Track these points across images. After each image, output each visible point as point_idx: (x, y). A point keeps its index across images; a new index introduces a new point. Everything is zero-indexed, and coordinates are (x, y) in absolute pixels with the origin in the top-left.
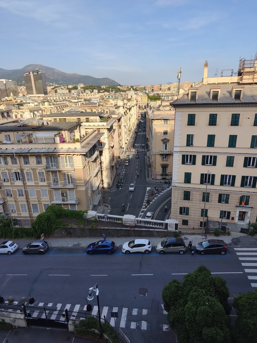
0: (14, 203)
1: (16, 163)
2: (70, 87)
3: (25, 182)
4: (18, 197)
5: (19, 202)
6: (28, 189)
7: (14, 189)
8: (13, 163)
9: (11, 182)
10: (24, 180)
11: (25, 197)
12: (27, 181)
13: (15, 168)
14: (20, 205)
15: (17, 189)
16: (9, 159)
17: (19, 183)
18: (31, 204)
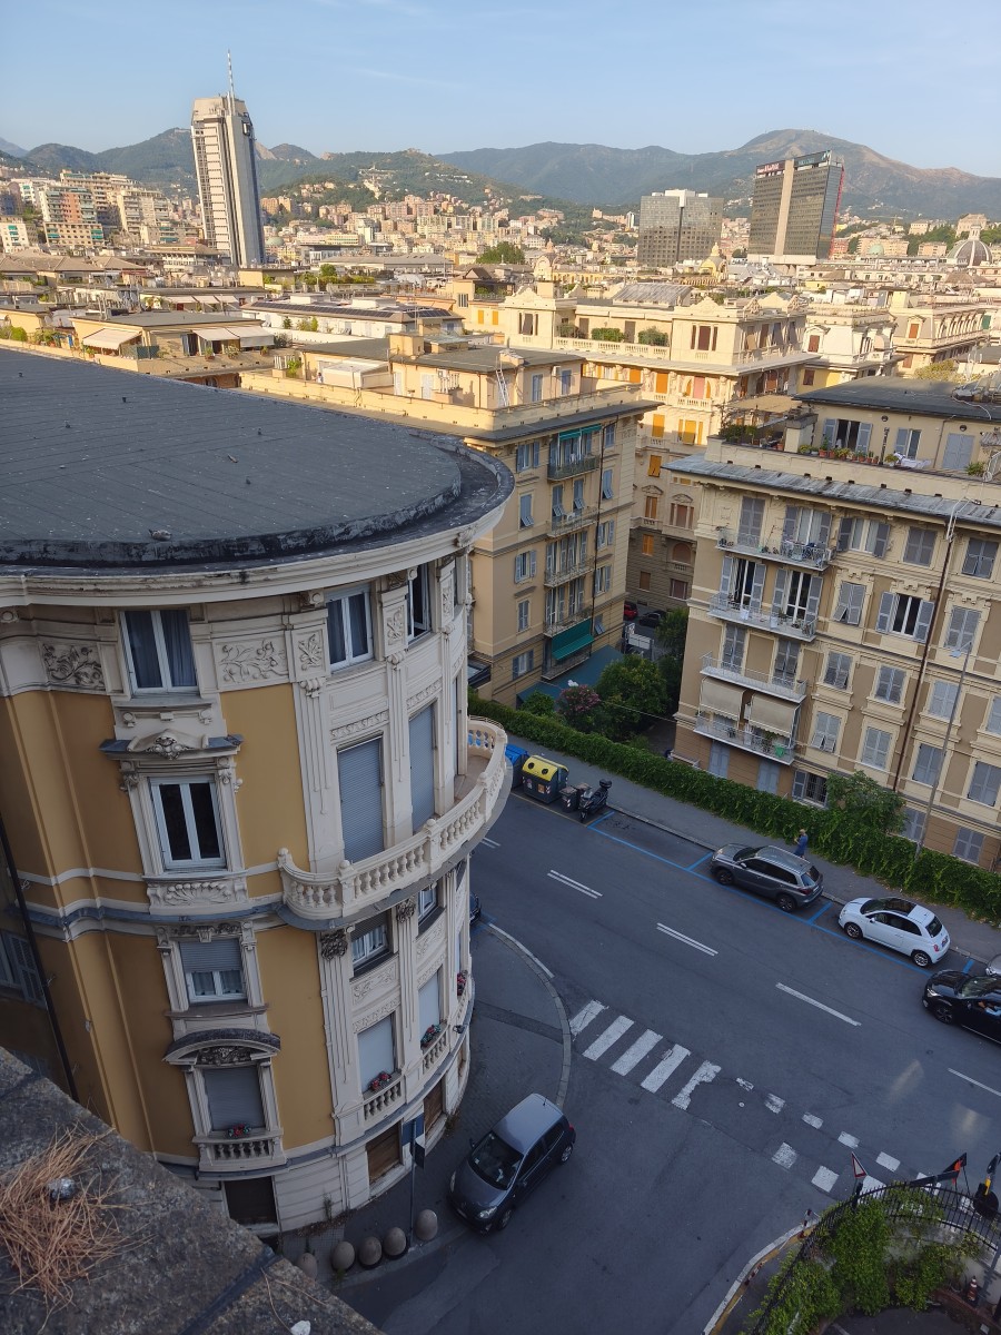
0: (843, 715)
1: (926, 560)
2: (919, 228)
3: (934, 647)
4: (871, 697)
5: (866, 719)
6: (932, 681)
7: (865, 662)
8: (909, 557)
9: (869, 630)
10: (930, 637)
11: (901, 706)
12: (941, 643)
13: (914, 580)
14: (864, 729)
15: (880, 665)
16: (899, 539)
17: (905, 644)
18: (917, 745)
